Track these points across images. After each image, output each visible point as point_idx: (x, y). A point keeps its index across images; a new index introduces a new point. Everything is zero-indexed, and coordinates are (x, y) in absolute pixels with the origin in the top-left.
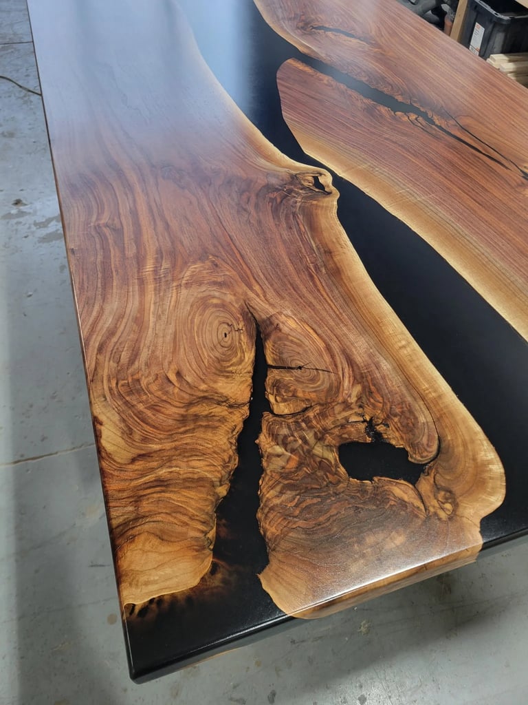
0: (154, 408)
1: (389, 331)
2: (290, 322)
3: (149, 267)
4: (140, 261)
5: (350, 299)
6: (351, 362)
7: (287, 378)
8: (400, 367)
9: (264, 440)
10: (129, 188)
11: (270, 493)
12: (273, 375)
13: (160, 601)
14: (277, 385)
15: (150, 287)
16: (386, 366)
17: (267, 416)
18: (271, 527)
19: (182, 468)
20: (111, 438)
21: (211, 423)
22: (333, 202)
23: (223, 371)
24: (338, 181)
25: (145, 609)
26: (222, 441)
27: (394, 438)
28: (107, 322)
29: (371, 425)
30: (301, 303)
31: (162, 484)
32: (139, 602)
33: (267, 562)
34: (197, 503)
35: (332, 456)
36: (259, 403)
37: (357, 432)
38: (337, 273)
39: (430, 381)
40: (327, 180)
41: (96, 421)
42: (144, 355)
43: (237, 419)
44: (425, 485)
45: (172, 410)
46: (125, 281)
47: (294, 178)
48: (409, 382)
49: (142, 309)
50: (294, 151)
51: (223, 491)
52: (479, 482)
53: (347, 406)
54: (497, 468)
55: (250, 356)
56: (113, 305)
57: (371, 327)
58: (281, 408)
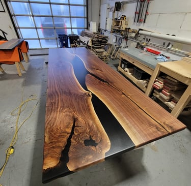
0: (54, 134)
1: (96, 120)
2: (80, 119)
3: (59, 109)
4: (57, 108)
5: (91, 114)
6: (89, 125)
7: (78, 128)
8: (97, 126)
9: (72, 140)
10: (58, 95)
11: (71, 149)
12: (76, 128)
13: (49, 168)
14: (76, 130)
15: (58, 112)
16: (94, 126)
17: (73, 135)
18: (70, 155)
19: (57, 145)
20: (47, 139)
21: (63, 136)
22: (91, 98)
23: (67, 127)
24: (92, 94)
25: (47, 170)
26: (65, 140)
27: (94, 139)
28: (50, 119)
29: (90, 136)
30: (82, 115)
31: (53, 147)
32: (46, 169)
33: (68, 161)
34: (59, 151)
35: (83, 142)
36: (72, 133)
37: (88, 138)
38: (89, 110)
39: (101, 128)
40: (90, 94)
41: (45, 136)
42: (55, 124)
43: (68, 136)
44: (97, 147)
45: (57, 134)
46: (54, 111)
47: (85, 94)
48: (98, 129)
49: (56, 117)
50: (86, 89)
51: (63, 149)
52: (106, 146)
53: (87, 133)
54: (110, 144)
55: (72, 125)
56: (52, 116)
57: (93, 119)
58: (76, 134)
